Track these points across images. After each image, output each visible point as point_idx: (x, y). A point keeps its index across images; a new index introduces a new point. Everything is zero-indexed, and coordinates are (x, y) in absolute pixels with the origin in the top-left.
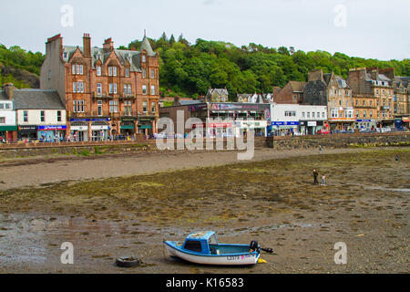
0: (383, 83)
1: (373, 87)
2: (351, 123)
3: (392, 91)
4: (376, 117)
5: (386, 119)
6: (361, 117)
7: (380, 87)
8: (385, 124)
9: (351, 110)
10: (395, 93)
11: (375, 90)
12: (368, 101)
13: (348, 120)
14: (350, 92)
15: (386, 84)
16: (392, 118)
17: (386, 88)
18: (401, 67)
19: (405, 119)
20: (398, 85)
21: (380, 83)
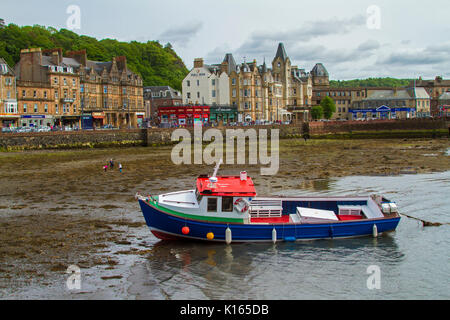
0: (65, 70)
1: (49, 74)
2: (14, 120)
3: (78, 80)
4: (53, 113)
5: (69, 114)
6: (30, 112)
7: (60, 74)
8: (67, 121)
9: (12, 103)
10: (82, 82)
11: (52, 78)
12: (42, 91)
13: (9, 115)
14: (12, 79)
15: (70, 71)
16: (78, 114)
17: (68, 75)
18: (142, 50)
19: (96, 114)
20: (88, 72)
21: (60, 69)
